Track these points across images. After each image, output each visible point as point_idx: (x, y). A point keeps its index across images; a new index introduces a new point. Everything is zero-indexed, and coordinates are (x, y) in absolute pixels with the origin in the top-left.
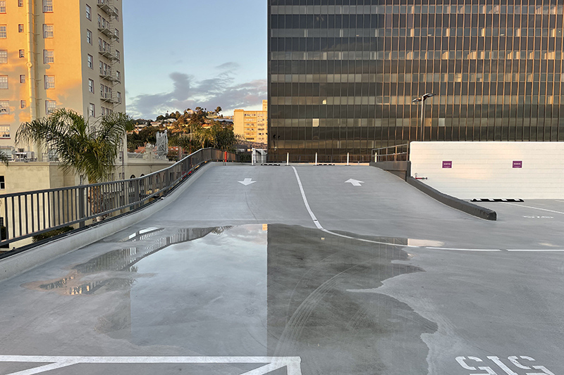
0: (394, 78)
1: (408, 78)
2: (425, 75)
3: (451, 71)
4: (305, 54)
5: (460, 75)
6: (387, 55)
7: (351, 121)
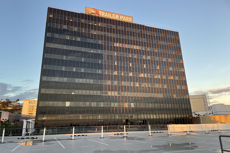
0: (109, 83)
1: (116, 83)
2: (123, 82)
3: (134, 81)
4: (63, 67)
5: (138, 83)
6: (105, 72)
7: (87, 104)
